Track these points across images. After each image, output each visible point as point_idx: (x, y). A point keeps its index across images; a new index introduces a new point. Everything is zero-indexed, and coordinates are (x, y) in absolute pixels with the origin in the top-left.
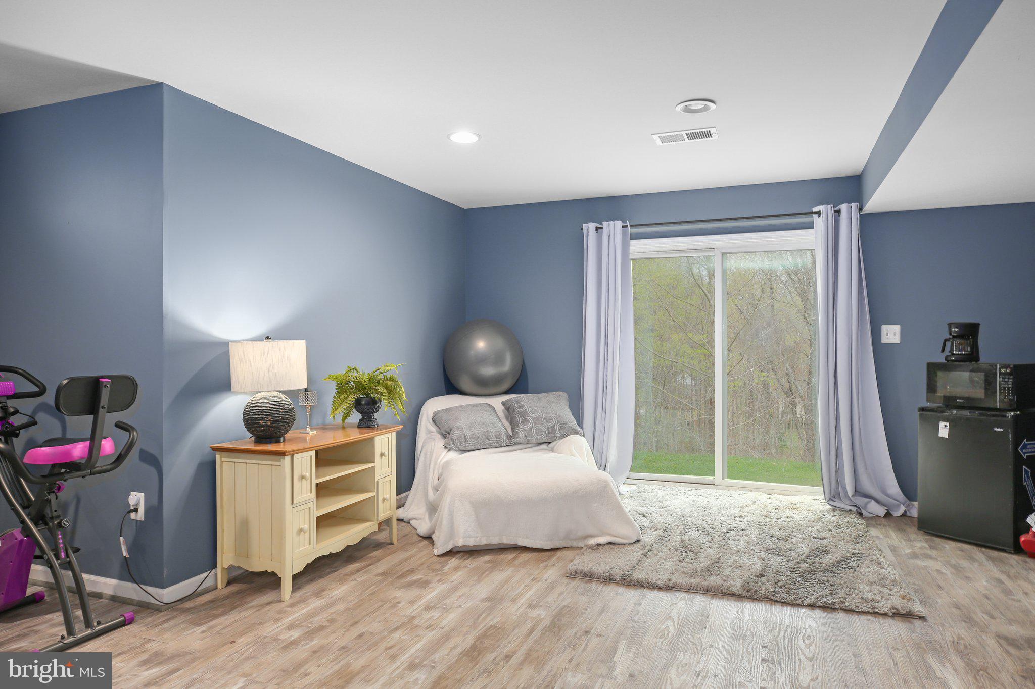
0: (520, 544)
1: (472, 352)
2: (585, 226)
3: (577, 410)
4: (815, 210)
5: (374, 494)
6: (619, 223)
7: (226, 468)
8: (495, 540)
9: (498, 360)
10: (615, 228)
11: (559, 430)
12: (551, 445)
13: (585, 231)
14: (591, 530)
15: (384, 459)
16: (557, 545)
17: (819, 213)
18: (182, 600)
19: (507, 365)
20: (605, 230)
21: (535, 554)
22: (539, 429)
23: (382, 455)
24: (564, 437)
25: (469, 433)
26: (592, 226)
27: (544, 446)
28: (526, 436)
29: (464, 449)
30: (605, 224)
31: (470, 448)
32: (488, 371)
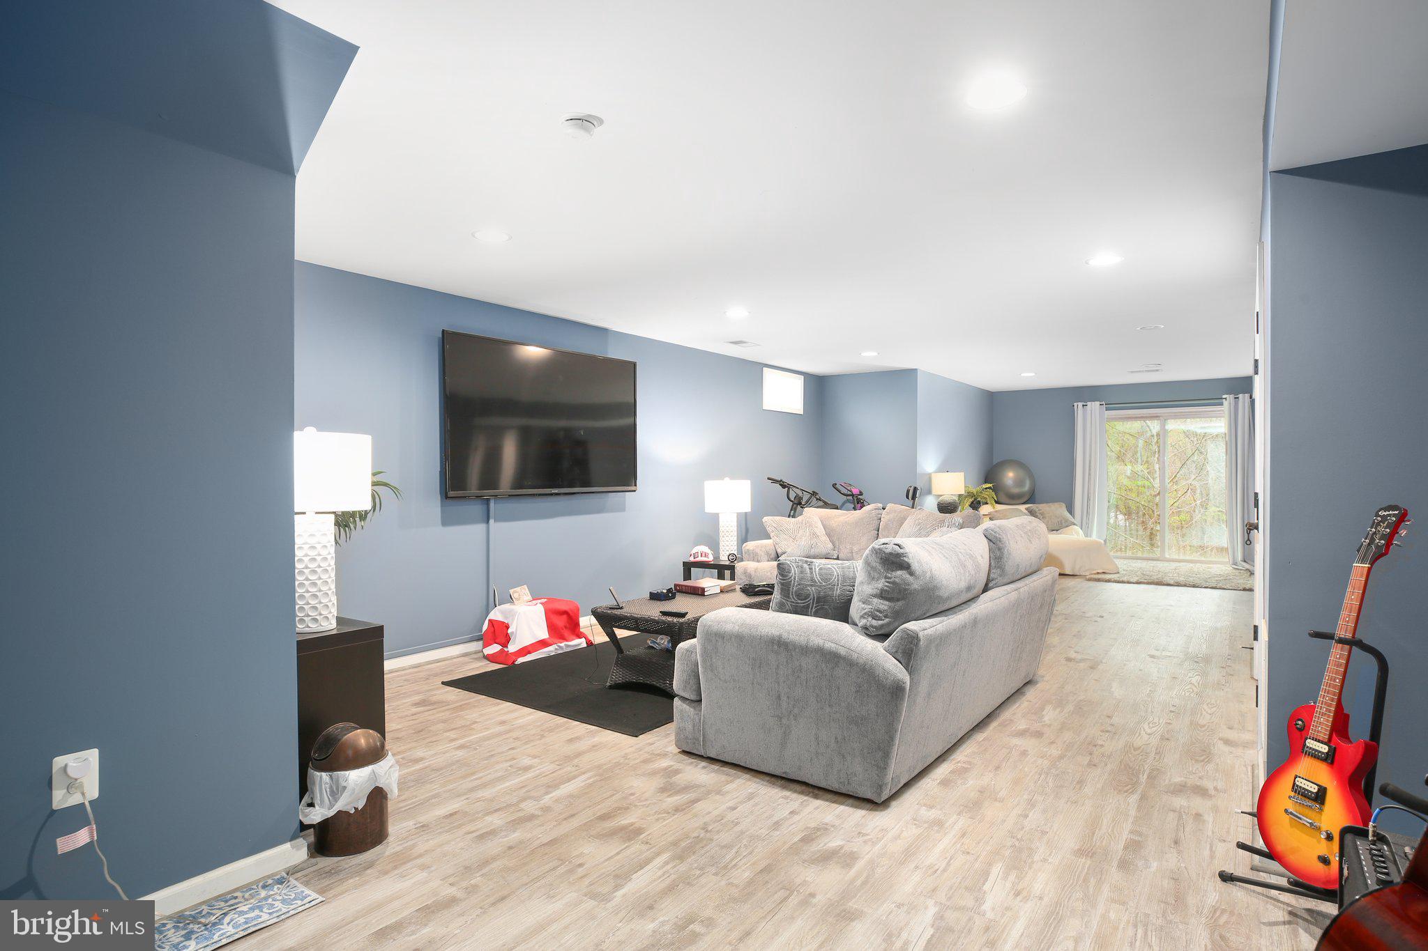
2: (1076, 404)
3: (1070, 509)
4: (1224, 396)
6: (1098, 403)
11: (1065, 522)
13: (1075, 407)
16: (1075, 573)
17: (1226, 399)
20: (1089, 407)
24: (1067, 526)
26: (1080, 404)
30: (1089, 403)
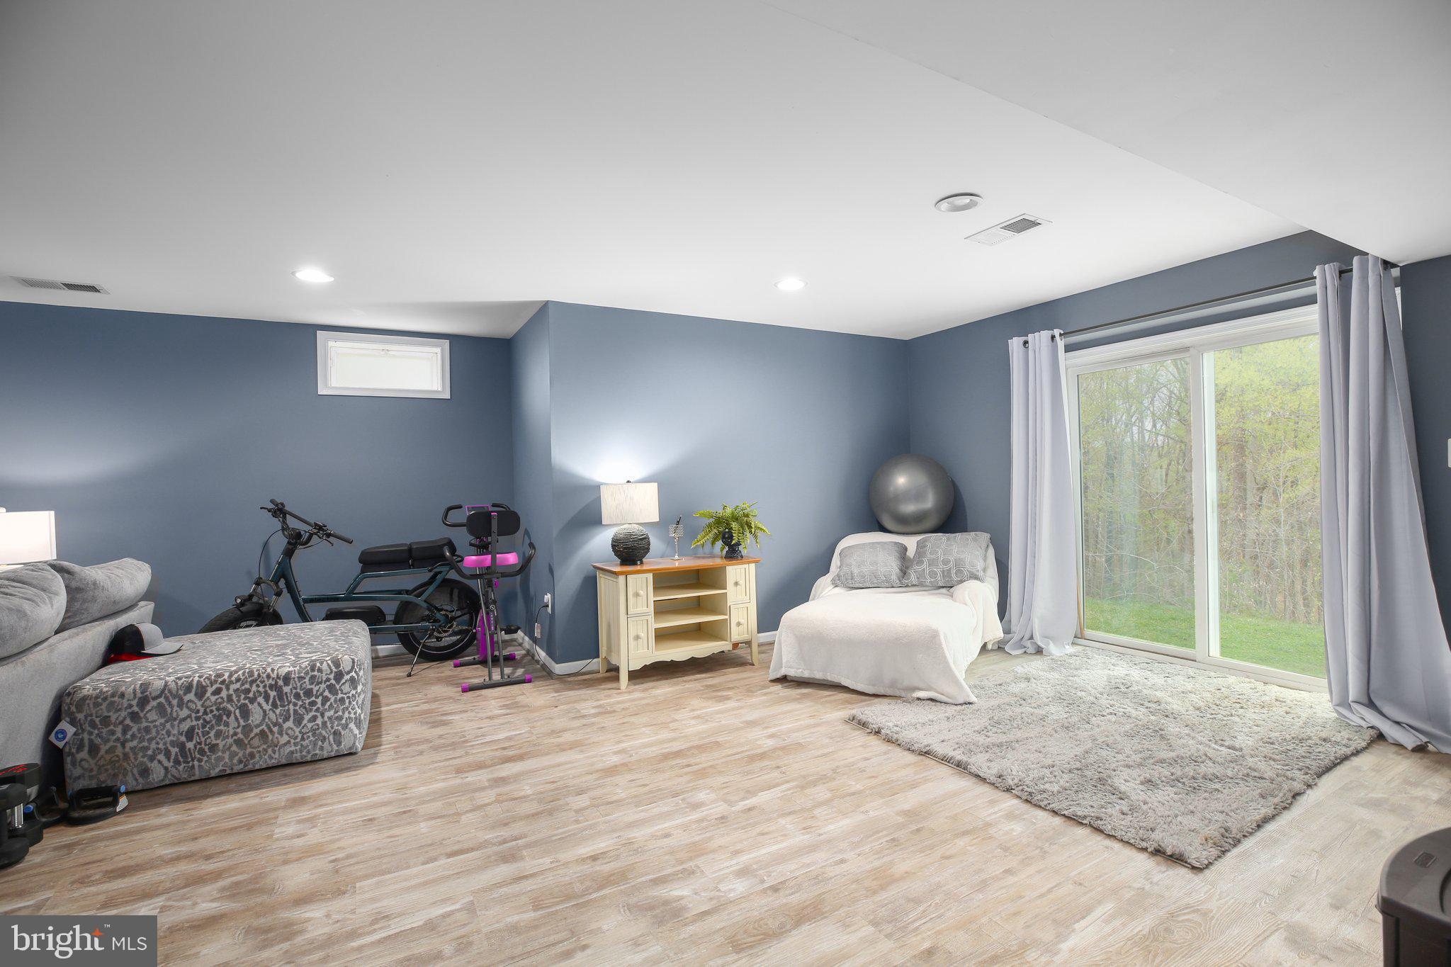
0: (844, 683)
1: (892, 489)
2: (1010, 342)
5: (727, 617)
7: (603, 583)
8: (818, 675)
9: (918, 496)
10: (1040, 339)
11: (956, 573)
12: (952, 590)
13: (1010, 348)
14: (917, 683)
15: (741, 588)
16: (882, 692)
18: (570, 675)
19: (929, 502)
20: (1031, 344)
21: (854, 696)
22: (933, 571)
23: (736, 584)
24: (961, 582)
25: (856, 571)
27: (944, 590)
28: (918, 578)
29: (851, 586)
31: (857, 585)
32: (909, 508)
